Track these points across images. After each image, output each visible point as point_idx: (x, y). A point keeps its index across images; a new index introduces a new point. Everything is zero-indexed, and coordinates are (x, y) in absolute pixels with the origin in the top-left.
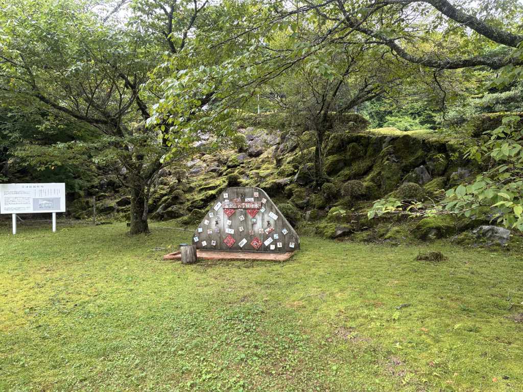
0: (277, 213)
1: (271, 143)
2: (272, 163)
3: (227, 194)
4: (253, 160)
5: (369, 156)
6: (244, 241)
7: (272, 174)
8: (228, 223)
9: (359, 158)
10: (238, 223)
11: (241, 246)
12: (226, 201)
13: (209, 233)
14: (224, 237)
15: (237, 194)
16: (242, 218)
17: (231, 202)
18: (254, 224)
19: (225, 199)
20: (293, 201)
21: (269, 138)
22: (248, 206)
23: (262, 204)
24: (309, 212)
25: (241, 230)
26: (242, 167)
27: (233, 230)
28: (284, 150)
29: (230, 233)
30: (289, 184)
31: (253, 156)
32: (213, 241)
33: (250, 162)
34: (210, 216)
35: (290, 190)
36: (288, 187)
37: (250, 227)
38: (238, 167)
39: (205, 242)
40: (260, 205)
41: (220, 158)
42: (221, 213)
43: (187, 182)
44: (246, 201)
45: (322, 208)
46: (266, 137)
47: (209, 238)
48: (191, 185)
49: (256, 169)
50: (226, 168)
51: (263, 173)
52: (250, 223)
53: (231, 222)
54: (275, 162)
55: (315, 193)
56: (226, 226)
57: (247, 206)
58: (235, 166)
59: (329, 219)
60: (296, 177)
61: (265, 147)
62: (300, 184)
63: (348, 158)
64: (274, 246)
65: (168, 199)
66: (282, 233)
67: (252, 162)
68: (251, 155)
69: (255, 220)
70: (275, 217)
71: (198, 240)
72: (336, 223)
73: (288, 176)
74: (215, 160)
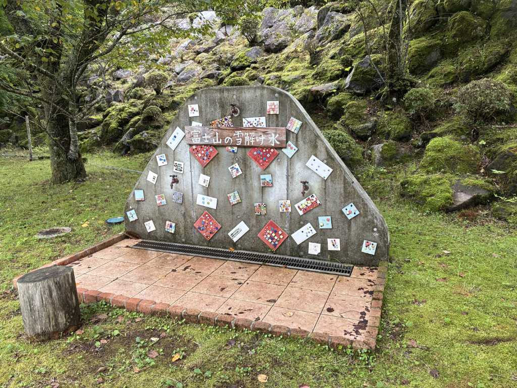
0: (330, 161)
1: (302, 29)
2: (303, 60)
3: (196, 107)
4: (271, 58)
5: (497, 35)
6: (242, 228)
7: (303, 77)
8: (201, 182)
9: (474, 40)
10: (225, 182)
11: (235, 240)
12: (194, 124)
13: (158, 202)
14: (194, 215)
15: (222, 106)
16: (236, 170)
17: (207, 128)
18: (265, 187)
19: (191, 120)
20: (345, 125)
21: (298, 22)
22: (249, 139)
23: (288, 132)
24: (378, 148)
25: (233, 201)
26: (254, 68)
27: (215, 200)
28: (322, 38)
29: (206, 205)
30: (336, 94)
31: (272, 52)
32: (168, 222)
33: (266, 60)
34: (160, 163)
35: (339, 104)
36: (333, 99)
37: (256, 195)
38: (248, 68)
39: (151, 222)
40: (284, 138)
41: (221, 57)
42: (185, 155)
43: (170, 94)
44: (245, 124)
45: (403, 138)
46: (292, 20)
47: (161, 214)
48: (175, 99)
49: (276, 71)
50: (229, 70)
51: (286, 75)
52: (256, 184)
53: (208, 178)
54: (308, 57)
55: (388, 109)
56: (197, 189)
57: (247, 139)
58: (242, 68)
59: (431, 164)
60: (348, 79)
61: (291, 36)
62: (355, 93)
63: (448, 40)
64: (319, 245)
65: (139, 119)
66: (342, 213)
67: (270, 60)
68: (268, 50)
69: (268, 177)
70: (325, 171)
71: (135, 217)
72: (448, 175)
73: (332, 79)
74: (214, 61)
